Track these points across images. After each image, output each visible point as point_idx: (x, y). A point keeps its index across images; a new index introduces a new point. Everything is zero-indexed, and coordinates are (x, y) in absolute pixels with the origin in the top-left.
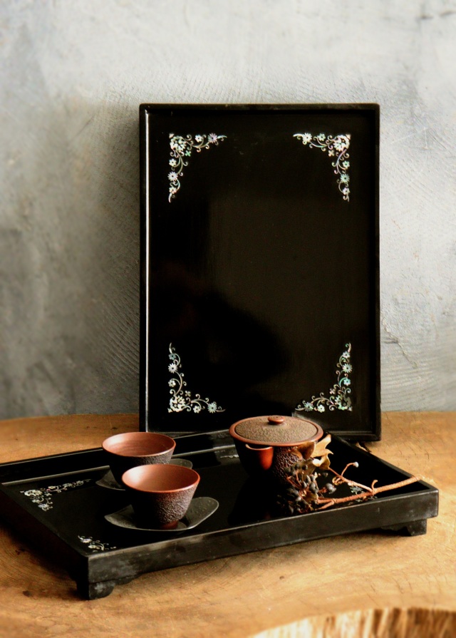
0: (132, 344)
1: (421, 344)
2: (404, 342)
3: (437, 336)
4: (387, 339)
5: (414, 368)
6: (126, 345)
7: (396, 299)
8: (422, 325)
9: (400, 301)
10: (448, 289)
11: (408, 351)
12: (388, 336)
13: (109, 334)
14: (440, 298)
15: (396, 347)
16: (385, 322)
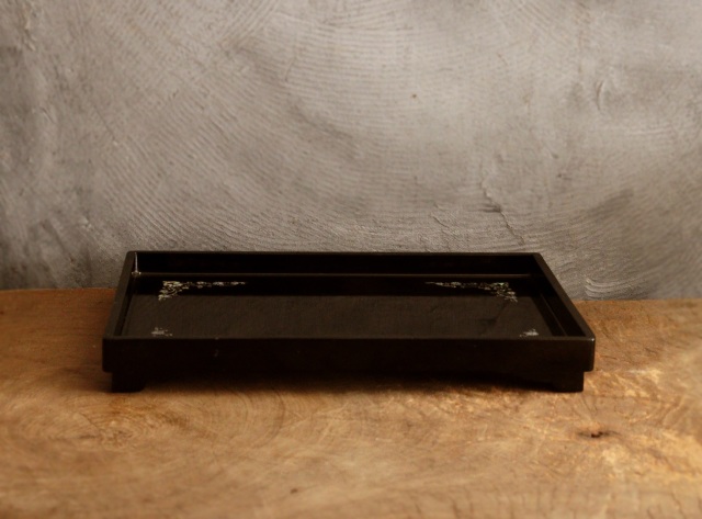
0: (164, 202)
1: (529, 214)
2: (508, 210)
3: (551, 204)
4: (488, 206)
5: (520, 244)
6: (157, 202)
7: (499, 156)
8: (532, 190)
9: (505, 158)
10: (565, 145)
11: (513, 222)
12: (487, 202)
13: (135, 187)
14: (556, 157)
15: (497, 217)
16: (484, 185)
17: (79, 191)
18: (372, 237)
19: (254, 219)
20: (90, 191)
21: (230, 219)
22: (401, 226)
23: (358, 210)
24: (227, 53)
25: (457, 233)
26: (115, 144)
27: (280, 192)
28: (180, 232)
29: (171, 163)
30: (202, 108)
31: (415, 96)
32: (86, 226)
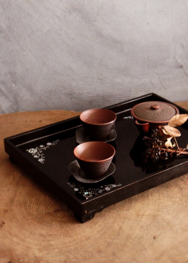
0: (46, 75)
2: (186, 67)
6: (43, 75)
7: (183, 45)
9: (185, 46)
12: (177, 64)
13: (34, 70)
16: (176, 57)
17: (11, 73)
18: (131, 82)
19: (83, 79)
20: (15, 73)
21: (73, 80)
22: (142, 76)
23: (125, 72)
24: (70, 12)
25: (165, 77)
26: (25, 53)
27: (93, 67)
28: (53, 87)
29: (48, 59)
30: (60, 36)
31: (148, 24)
32: (15, 87)
